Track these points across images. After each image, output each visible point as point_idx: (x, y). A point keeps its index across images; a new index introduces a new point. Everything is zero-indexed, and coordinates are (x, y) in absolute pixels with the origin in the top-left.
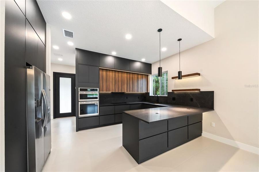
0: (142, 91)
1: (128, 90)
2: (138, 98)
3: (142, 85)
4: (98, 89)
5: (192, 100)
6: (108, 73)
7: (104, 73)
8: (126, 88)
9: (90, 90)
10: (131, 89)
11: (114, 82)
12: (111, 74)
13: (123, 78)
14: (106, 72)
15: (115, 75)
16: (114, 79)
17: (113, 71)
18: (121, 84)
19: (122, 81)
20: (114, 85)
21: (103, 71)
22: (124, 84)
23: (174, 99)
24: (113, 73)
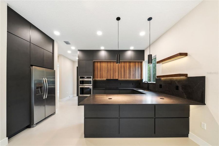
0: (134, 77)
1: (120, 77)
2: (133, 84)
3: (134, 72)
4: (92, 77)
5: (177, 88)
6: (102, 64)
7: (99, 64)
8: (117, 75)
9: (86, 78)
10: (123, 76)
11: (107, 71)
12: (104, 65)
13: (114, 67)
14: (100, 63)
15: (107, 65)
16: (107, 68)
17: (106, 62)
18: (113, 72)
19: (113, 69)
20: (107, 73)
21: (98, 63)
22: (116, 72)
23: (161, 86)
24: (106, 64)
